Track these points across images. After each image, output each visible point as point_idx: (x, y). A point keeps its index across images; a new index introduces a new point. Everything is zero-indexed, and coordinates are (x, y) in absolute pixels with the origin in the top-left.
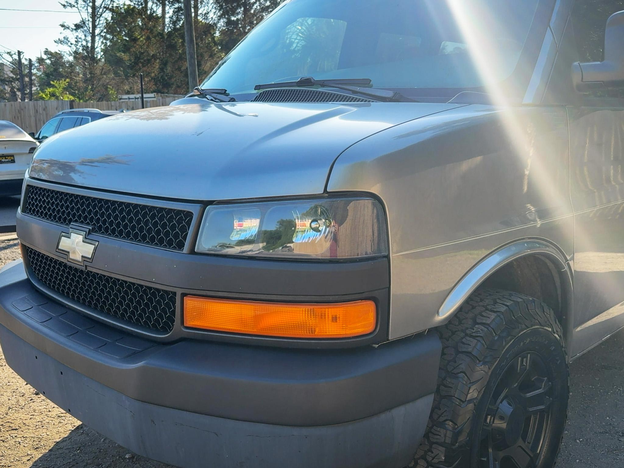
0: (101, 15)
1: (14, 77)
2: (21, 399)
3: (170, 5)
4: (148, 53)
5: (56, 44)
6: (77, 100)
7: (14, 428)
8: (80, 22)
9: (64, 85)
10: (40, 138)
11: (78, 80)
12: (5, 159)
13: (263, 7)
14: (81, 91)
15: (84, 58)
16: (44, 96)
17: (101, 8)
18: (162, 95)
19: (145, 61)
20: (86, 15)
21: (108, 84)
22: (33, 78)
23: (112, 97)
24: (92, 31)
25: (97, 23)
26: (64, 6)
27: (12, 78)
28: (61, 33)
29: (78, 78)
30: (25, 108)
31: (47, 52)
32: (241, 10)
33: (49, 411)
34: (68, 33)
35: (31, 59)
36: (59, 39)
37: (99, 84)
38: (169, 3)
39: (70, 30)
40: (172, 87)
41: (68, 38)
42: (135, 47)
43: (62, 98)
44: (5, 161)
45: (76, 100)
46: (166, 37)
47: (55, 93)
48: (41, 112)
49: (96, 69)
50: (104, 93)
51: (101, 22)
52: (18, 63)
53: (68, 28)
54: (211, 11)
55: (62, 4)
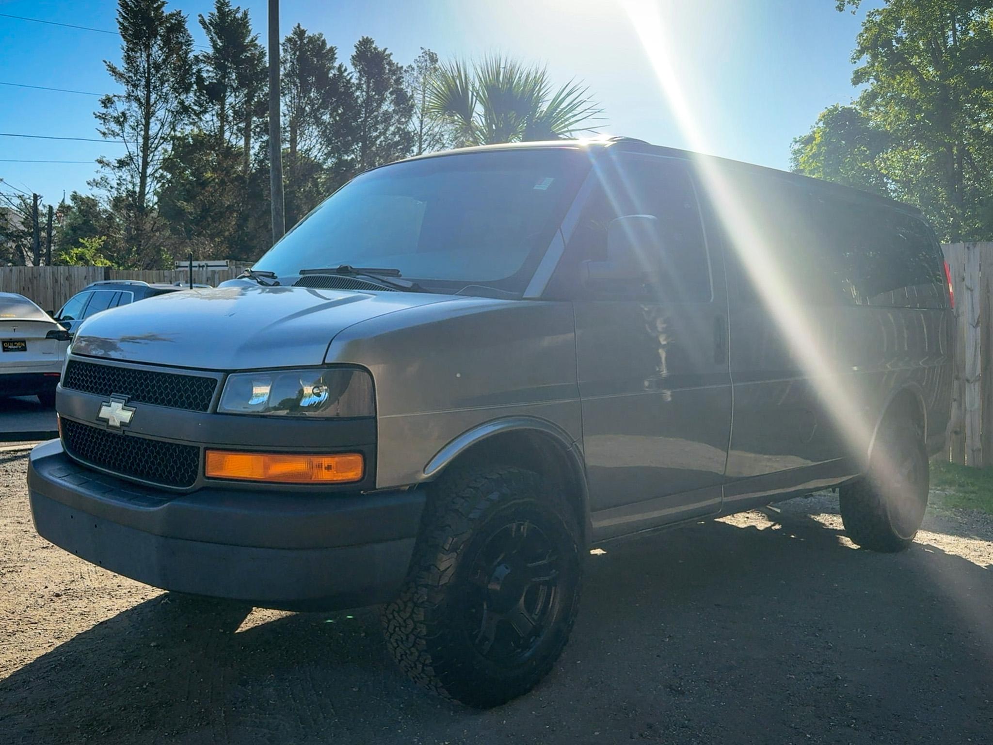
0: (156, 148)
1: (26, 230)
2: (40, 600)
3: (255, 137)
4: (222, 203)
5: (90, 187)
6: (116, 266)
7: (33, 622)
8: (126, 157)
9: (97, 245)
10: (61, 318)
11: (119, 238)
12: (14, 345)
13: (390, 143)
14: (121, 253)
15: (129, 207)
16: (68, 259)
17: (156, 138)
18: (238, 262)
19: (216, 214)
20: (134, 148)
21: (161, 244)
22: (54, 232)
23: (166, 264)
24: (142, 170)
25: (149, 159)
26: (104, 134)
27: (23, 231)
28: (97, 172)
29: (118, 236)
30: (40, 275)
31: (75, 197)
32: (358, 147)
33: (71, 610)
34: (107, 172)
35: (52, 205)
36: (94, 180)
37: (149, 245)
38: (255, 135)
39: (110, 167)
40: (254, 252)
41: (107, 179)
42: (202, 194)
43: (93, 263)
44: (12, 349)
45: (113, 266)
46: (248, 181)
47: (85, 256)
48: (62, 282)
49: (145, 223)
50: (155, 257)
51: (156, 158)
52: (33, 212)
53: (108, 165)
54: (314, 146)
55: (101, 132)
